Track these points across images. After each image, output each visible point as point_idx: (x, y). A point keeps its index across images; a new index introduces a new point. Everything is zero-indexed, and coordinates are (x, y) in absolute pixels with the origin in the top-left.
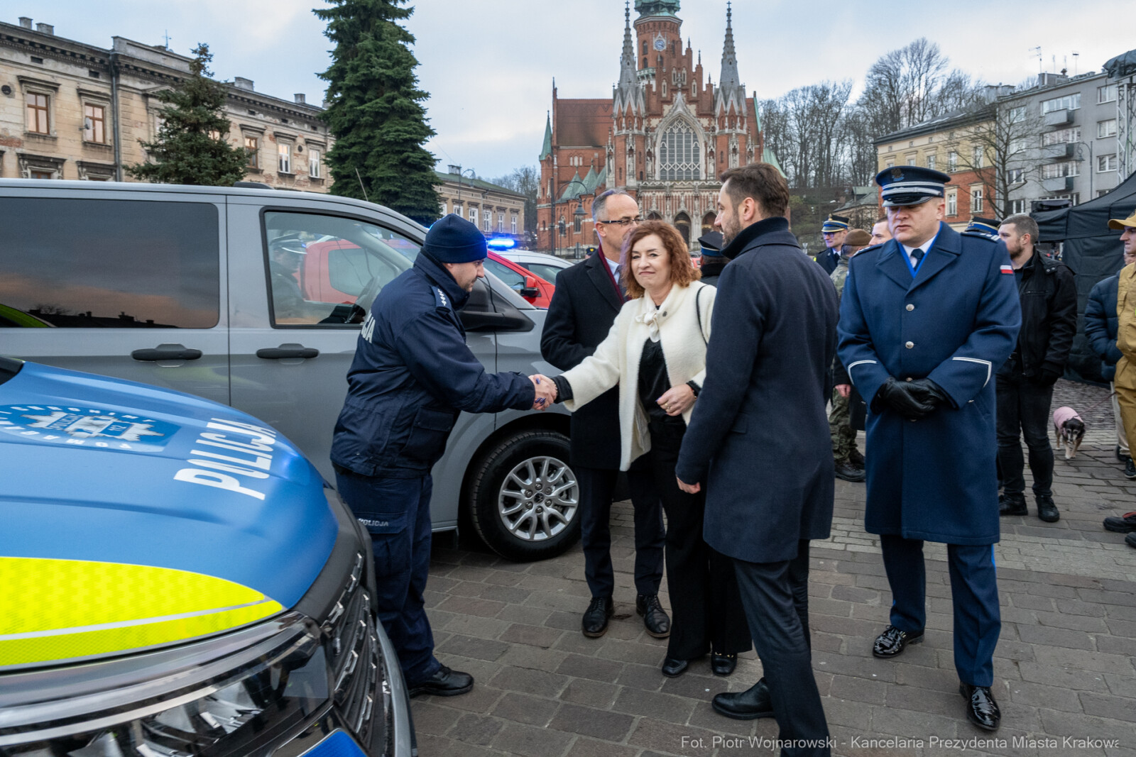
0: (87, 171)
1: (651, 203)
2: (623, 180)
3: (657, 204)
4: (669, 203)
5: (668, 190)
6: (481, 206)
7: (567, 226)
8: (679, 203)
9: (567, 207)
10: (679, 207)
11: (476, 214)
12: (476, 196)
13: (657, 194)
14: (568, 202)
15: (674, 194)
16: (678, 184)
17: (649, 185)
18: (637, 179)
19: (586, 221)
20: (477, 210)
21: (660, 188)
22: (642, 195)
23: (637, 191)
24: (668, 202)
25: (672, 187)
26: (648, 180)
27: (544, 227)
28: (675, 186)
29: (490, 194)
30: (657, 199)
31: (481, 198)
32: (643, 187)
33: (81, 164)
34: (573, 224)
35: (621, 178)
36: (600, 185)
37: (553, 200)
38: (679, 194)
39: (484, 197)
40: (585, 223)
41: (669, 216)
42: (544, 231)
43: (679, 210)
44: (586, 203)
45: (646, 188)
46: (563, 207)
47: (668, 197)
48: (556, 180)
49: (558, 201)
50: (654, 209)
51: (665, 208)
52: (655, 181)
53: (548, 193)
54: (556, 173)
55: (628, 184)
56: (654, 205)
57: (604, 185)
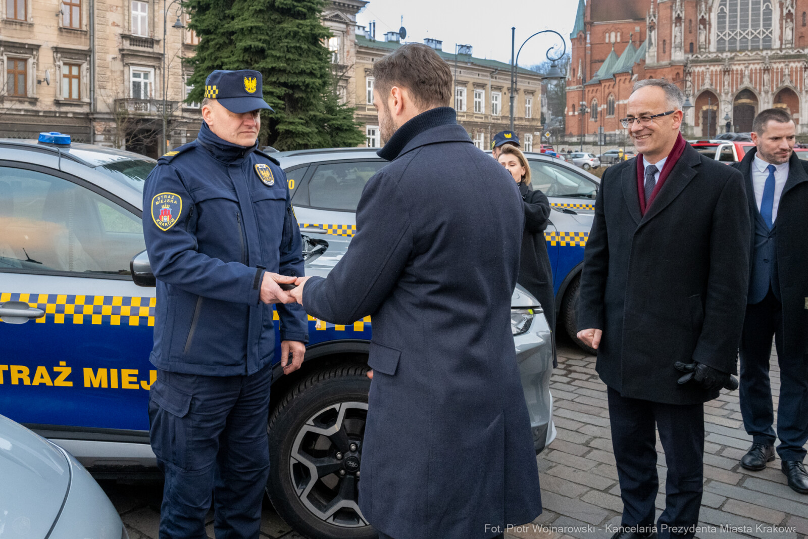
0: (62, 57)
1: (703, 80)
2: (667, 53)
3: (711, 80)
4: (727, 79)
5: (726, 63)
6: (489, 86)
7: (599, 109)
8: (742, 78)
9: (599, 88)
10: (742, 82)
11: (483, 96)
12: (483, 75)
13: (712, 68)
14: (600, 82)
15: (734, 68)
16: (741, 55)
17: (701, 58)
18: (686, 52)
19: (621, 102)
20: (483, 91)
21: (716, 61)
22: (691, 70)
23: (685, 66)
24: (727, 77)
25: (732, 59)
26: (700, 52)
27: (574, 111)
28: (736, 58)
29: (499, 74)
30: (712, 75)
31: (489, 78)
32: (693, 61)
33: (56, 50)
34: (605, 106)
35: (664, 52)
36: (638, 61)
37: (584, 80)
38: (742, 67)
39: (492, 77)
40: (619, 105)
41: (727, 94)
42: (574, 116)
43: (741, 87)
44: (621, 83)
45: (696, 62)
46: (595, 88)
47: (726, 72)
48: (588, 60)
49: (589, 82)
50: (707, 86)
51: (722, 84)
52: (710, 53)
53: (579, 74)
54: (588, 52)
55: (673, 58)
56: (707, 81)
57: (644, 61)
